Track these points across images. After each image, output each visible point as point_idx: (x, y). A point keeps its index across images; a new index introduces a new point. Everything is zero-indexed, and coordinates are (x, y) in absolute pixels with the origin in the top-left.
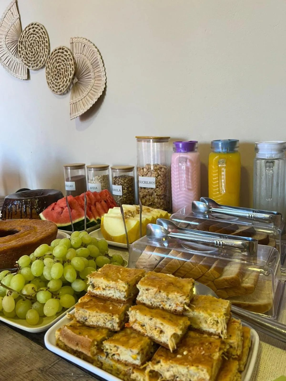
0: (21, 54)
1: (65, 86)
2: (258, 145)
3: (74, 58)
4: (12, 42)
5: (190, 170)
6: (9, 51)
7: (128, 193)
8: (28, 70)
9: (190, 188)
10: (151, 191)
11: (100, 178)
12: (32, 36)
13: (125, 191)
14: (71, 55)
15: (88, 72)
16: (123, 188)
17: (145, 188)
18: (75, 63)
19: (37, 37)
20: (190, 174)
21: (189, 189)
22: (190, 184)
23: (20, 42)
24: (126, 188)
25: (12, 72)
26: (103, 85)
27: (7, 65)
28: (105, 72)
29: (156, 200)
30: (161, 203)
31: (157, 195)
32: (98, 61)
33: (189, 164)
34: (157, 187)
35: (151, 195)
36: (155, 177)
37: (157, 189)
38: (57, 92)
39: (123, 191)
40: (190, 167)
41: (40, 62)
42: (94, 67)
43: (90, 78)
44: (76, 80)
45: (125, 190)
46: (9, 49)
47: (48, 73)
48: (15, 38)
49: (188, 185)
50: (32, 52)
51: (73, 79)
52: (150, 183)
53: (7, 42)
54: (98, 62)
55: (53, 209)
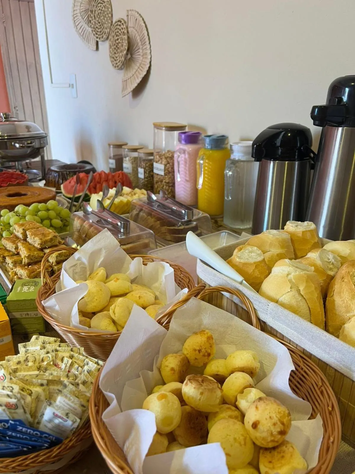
0: (92, 24)
1: (120, 62)
2: (233, 147)
3: (128, 32)
4: (85, 10)
5: (188, 162)
6: (83, 20)
7: (149, 177)
8: (97, 42)
9: (188, 179)
10: (162, 178)
11: (132, 159)
12: (100, 5)
13: (147, 175)
14: (126, 29)
15: (138, 48)
16: (144, 171)
17: (158, 174)
18: (128, 37)
19: (103, 7)
20: (187, 165)
21: (186, 180)
22: (187, 175)
23: (91, 10)
24: (147, 172)
25: (85, 42)
26: (148, 64)
27: (82, 34)
28: (151, 50)
29: (165, 187)
30: (170, 191)
31: (165, 182)
32: (145, 37)
33: (187, 156)
34: (165, 174)
35: (162, 181)
36: (164, 165)
37: (166, 176)
38: (115, 67)
39: (144, 175)
40: (188, 159)
41: (105, 34)
42: (143, 43)
43: (139, 55)
44: (129, 56)
45: (146, 173)
46: (83, 17)
47: (110, 47)
48: (88, 7)
49: (185, 176)
50: (99, 23)
51: (127, 54)
52: (161, 170)
53: (81, 11)
54: (145, 39)
55: (70, 183)
